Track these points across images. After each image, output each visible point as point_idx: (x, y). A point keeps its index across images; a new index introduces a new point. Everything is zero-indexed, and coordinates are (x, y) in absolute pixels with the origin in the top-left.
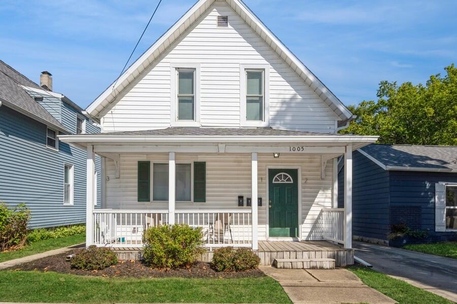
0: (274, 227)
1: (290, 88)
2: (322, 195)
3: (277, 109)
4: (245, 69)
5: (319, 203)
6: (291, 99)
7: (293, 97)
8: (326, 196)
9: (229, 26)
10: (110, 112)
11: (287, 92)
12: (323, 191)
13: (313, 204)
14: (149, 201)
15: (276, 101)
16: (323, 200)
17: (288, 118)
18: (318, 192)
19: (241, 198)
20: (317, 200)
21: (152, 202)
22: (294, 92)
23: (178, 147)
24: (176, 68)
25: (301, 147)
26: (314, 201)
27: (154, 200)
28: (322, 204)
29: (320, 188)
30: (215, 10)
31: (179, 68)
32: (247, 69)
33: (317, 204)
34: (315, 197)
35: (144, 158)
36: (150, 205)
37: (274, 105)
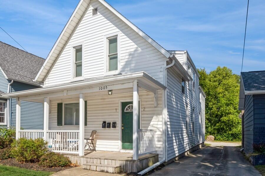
0: (125, 143)
1: (133, 44)
2: (156, 120)
3: (126, 60)
4: (107, 38)
5: (154, 126)
6: (135, 51)
7: (135, 50)
8: (159, 120)
9: (98, 14)
10: (47, 78)
11: (131, 47)
12: (157, 116)
13: (149, 126)
14: (62, 125)
15: (124, 55)
16: (156, 123)
17: (133, 65)
18: (152, 117)
19: (104, 122)
20: (152, 123)
21: (64, 126)
22: (136, 46)
23: (48, 94)
24: (74, 47)
25: (105, 87)
26: (149, 124)
27: (64, 125)
28: (156, 126)
29: (154, 114)
30: (91, 6)
31: (75, 47)
32: (108, 38)
33: (152, 126)
34: (151, 121)
35: (60, 102)
36: (63, 128)
37: (123, 58)
